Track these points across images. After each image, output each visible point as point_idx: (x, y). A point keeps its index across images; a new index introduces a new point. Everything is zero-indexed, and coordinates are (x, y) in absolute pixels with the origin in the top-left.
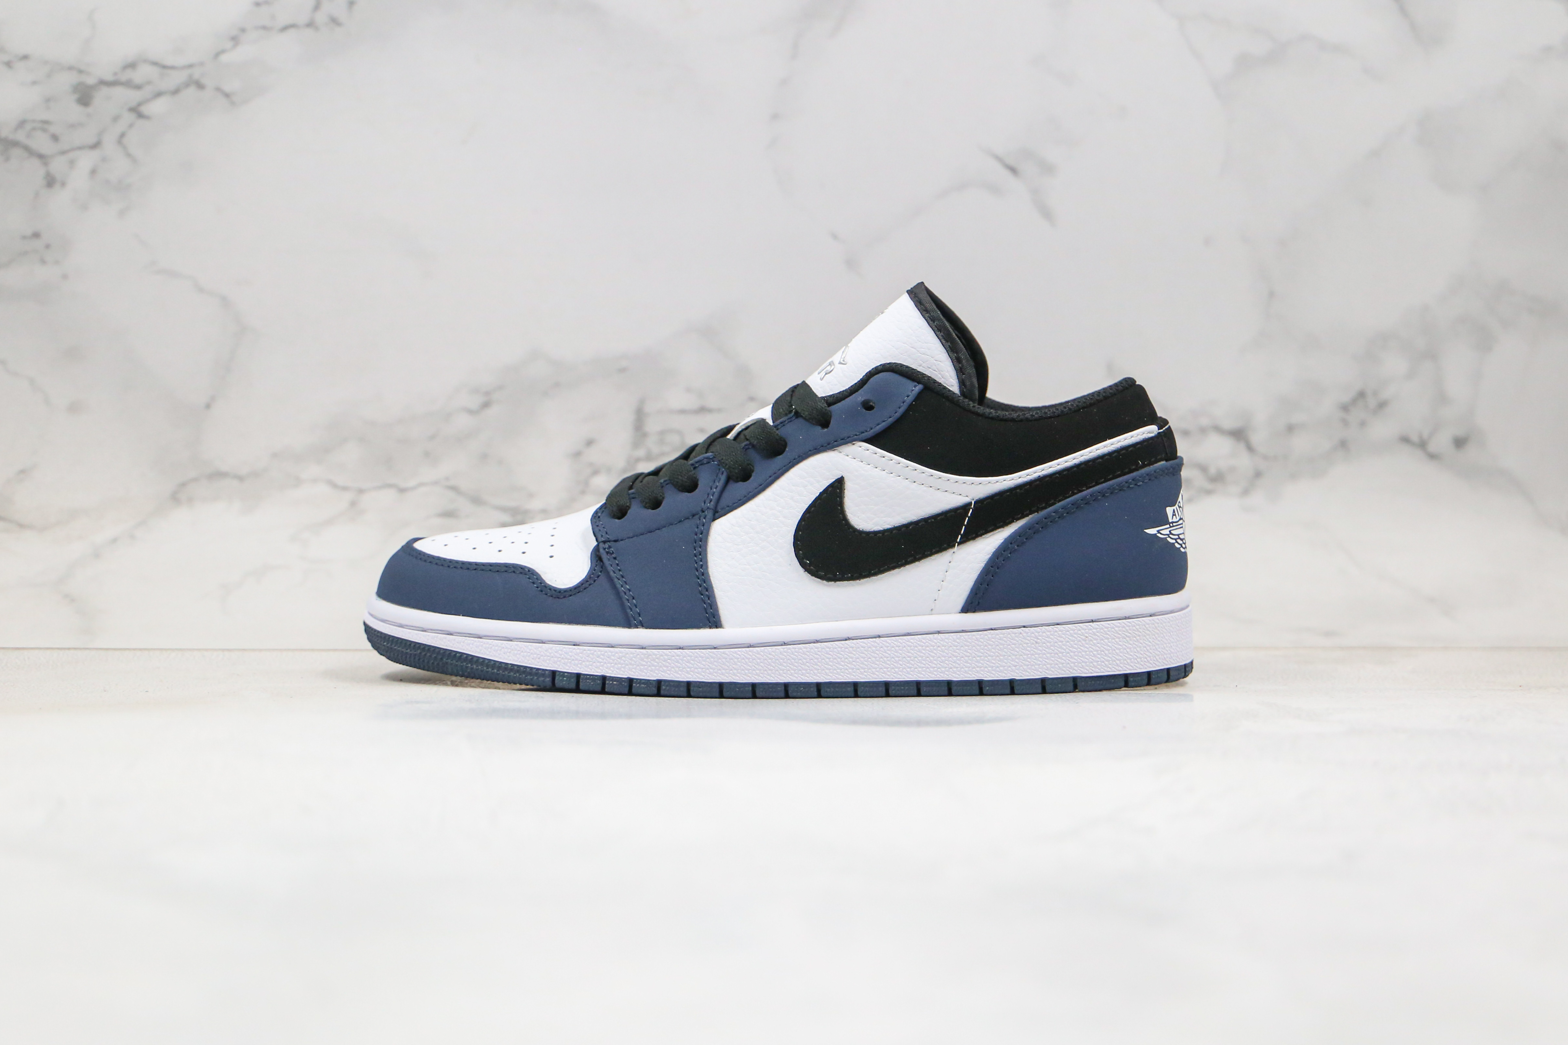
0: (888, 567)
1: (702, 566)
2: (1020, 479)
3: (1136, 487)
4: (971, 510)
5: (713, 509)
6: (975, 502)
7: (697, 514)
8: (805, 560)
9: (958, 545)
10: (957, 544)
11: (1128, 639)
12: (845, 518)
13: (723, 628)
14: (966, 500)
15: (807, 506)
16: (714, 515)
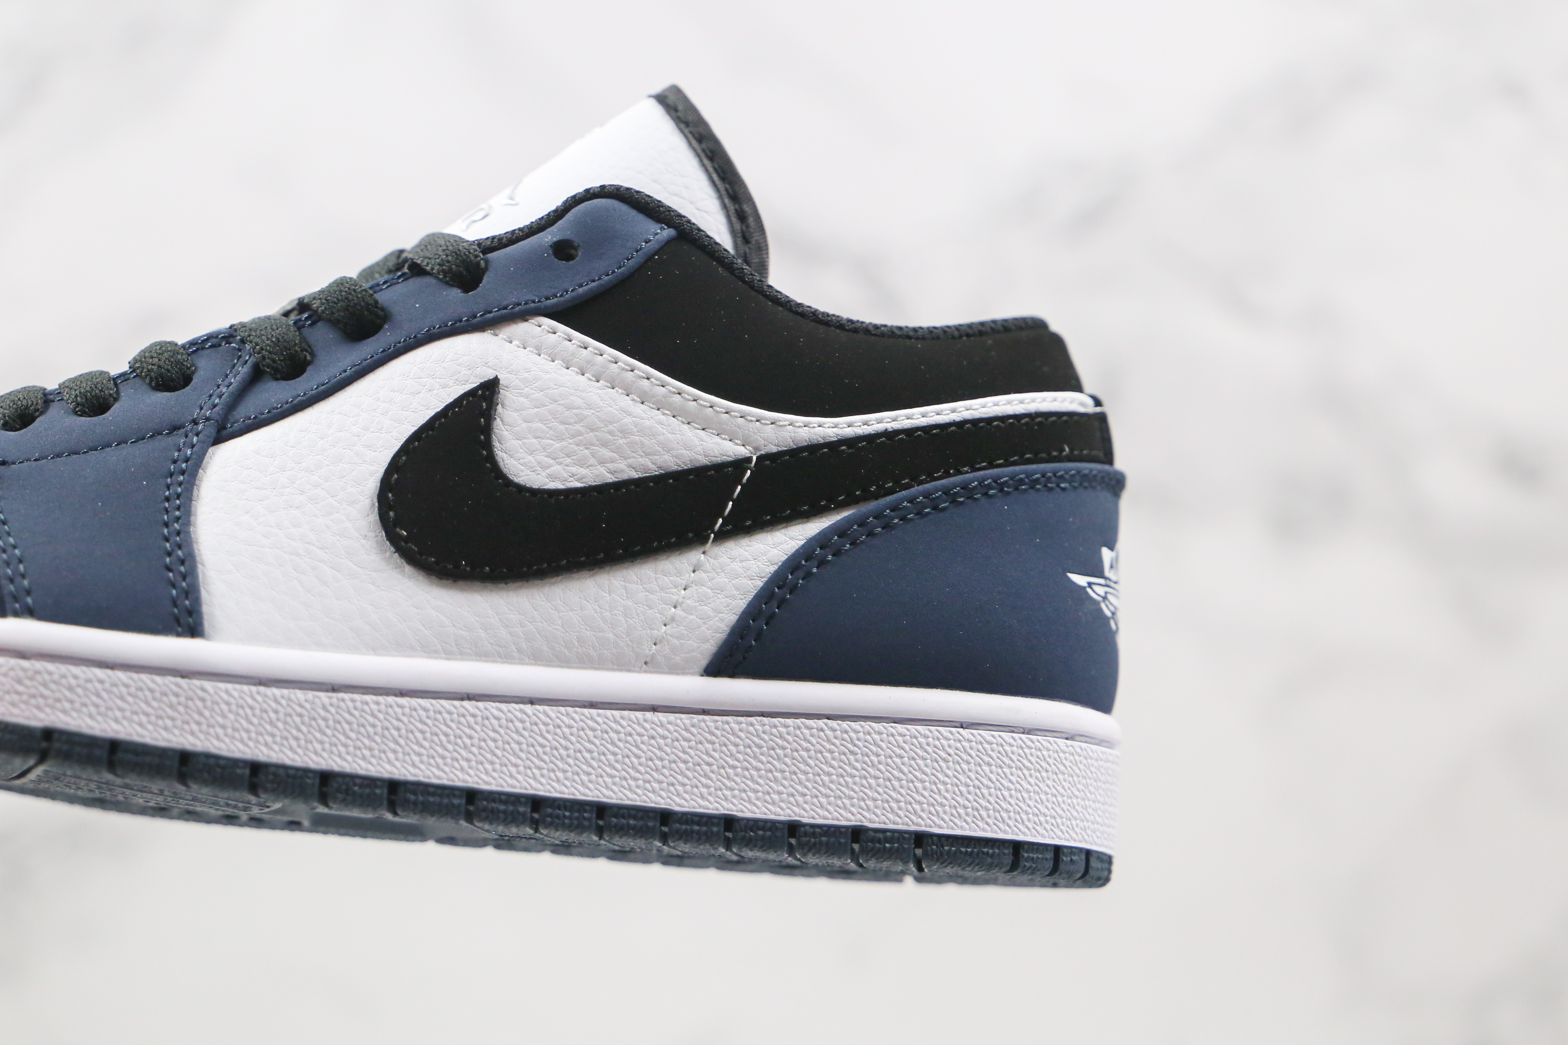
0: (568, 562)
1: (178, 519)
2: (850, 429)
3: (1058, 489)
4: (749, 472)
5: (217, 421)
6: (757, 458)
7: (182, 426)
8: (398, 530)
9: (714, 540)
10: (712, 535)
11: (1025, 772)
12: (491, 458)
13: (208, 639)
14: (742, 451)
15: (413, 429)
16: (219, 431)
